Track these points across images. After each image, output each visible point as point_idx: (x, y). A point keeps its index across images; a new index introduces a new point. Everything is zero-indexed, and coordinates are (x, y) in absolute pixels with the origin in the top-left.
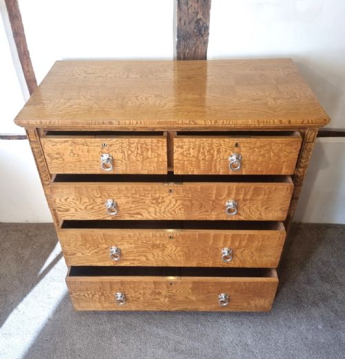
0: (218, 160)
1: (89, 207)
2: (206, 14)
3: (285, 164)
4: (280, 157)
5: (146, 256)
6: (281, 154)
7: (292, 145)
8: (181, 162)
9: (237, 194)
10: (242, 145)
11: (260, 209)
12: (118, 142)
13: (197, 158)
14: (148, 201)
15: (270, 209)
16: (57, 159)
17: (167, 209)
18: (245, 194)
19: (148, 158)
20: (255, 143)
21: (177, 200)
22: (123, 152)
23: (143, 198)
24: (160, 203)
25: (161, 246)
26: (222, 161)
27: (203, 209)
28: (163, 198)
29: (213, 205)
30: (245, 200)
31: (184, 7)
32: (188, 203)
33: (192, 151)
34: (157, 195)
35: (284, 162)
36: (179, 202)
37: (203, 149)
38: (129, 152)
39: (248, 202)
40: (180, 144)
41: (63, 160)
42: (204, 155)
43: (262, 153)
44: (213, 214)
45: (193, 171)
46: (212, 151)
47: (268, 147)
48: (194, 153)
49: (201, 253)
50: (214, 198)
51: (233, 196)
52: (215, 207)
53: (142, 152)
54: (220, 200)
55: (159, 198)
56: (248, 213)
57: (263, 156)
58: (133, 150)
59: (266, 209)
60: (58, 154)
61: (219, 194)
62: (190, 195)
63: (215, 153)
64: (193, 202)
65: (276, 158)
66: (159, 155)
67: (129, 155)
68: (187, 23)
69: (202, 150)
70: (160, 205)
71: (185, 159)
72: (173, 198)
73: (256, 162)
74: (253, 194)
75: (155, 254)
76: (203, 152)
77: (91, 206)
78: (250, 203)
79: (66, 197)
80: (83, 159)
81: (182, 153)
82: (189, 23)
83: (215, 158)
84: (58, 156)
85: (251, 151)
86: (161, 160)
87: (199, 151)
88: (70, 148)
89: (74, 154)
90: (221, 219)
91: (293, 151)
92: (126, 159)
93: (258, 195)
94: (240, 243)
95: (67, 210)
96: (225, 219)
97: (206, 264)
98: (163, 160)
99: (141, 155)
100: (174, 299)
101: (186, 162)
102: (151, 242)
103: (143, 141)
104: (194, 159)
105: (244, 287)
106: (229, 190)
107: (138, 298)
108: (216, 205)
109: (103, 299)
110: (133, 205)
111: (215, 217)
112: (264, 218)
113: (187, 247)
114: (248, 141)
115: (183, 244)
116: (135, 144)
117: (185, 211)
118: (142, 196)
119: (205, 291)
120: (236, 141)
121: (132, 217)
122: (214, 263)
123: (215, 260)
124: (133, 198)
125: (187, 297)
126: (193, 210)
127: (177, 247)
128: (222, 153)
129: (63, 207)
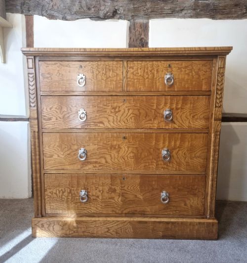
0: (157, 79)
1: (66, 116)
2: (147, 35)
3: (204, 81)
4: (199, 76)
5: (105, 158)
6: (200, 73)
7: (206, 66)
8: (132, 80)
9: (171, 104)
10: (172, 66)
11: (189, 117)
12: (90, 64)
13: (143, 77)
14: (108, 111)
15: (196, 117)
16: (47, 78)
17: (122, 118)
18: (177, 104)
19: (110, 76)
20: (182, 65)
21: (129, 110)
22: (93, 72)
23: (106, 107)
24: (117, 112)
25: (117, 147)
26: (160, 79)
27: (148, 119)
28: (119, 107)
29: (155, 114)
30: (177, 109)
31: (133, 31)
32: (136, 112)
33: (139, 71)
34: (115, 105)
35: (203, 79)
36: (131, 111)
37: (147, 69)
38: (97, 72)
39: (179, 111)
40: (132, 65)
41: (52, 79)
42: (148, 74)
43: (187, 72)
44: (155, 122)
45: (141, 88)
46: (153, 71)
47: (190, 67)
48: (141, 73)
49: (146, 154)
50: (155, 107)
51: (168, 105)
52: (156, 116)
53: (106, 72)
54: (160, 109)
55: (116, 108)
56: (181, 122)
57: (188, 74)
58: (100, 70)
59: (193, 117)
60: (49, 74)
61: (158, 104)
62: (138, 105)
63: (155, 72)
64: (140, 111)
65: (197, 76)
66: (117, 74)
67: (97, 75)
68: (135, 40)
69: (146, 71)
70: (117, 115)
71: (135, 77)
72: (126, 107)
73: (183, 79)
74: (183, 103)
75: (113, 155)
76: (147, 72)
77: (68, 115)
78: (181, 111)
79: (51, 107)
80: (65, 79)
81: (133, 73)
83: (155, 77)
84: (48, 76)
85: (179, 70)
86: (118, 79)
87: (144, 71)
88: (58, 69)
89: (60, 74)
90: (161, 127)
91: (208, 70)
92: (95, 78)
93: (186, 104)
94: (175, 143)
95: (50, 119)
96: (164, 127)
97: (151, 166)
98: (120, 78)
99: (105, 74)
100: (126, 198)
101: (136, 80)
102: (110, 143)
103: (107, 63)
104: (141, 78)
105: (180, 183)
106: (166, 99)
107: (98, 197)
108: (157, 115)
109: (70, 198)
110: (98, 115)
111: (156, 125)
112: (192, 126)
113: (136, 148)
114: (177, 62)
115: (133, 145)
116: (102, 65)
117: (135, 119)
118: (105, 105)
119: (151, 188)
120: (169, 63)
121: (96, 125)
122: (157, 165)
123: (157, 162)
124: (98, 107)
125: (136, 196)
126: (141, 118)
127: (128, 147)
128: (160, 73)
129: (47, 116)
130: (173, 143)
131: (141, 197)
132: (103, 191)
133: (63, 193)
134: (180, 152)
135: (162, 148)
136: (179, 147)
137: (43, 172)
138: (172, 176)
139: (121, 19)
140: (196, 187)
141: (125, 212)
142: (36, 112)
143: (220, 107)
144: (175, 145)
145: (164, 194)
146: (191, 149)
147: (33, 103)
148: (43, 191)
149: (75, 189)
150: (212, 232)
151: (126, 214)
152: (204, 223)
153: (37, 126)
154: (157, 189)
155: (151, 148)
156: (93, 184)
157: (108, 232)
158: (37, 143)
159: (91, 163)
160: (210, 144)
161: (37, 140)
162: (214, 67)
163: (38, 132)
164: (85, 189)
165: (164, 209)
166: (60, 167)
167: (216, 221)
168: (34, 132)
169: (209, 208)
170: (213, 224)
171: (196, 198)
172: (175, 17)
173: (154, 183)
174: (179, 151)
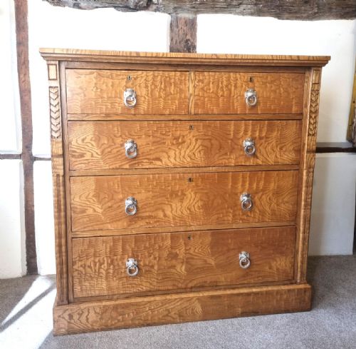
0: (235, 97)
1: (107, 151)
2: (194, 35)
3: (294, 101)
4: (289, 94)
5: (163, 211)
6: (290, 90)
7: (298, 80)
8: (202, 98)
9: (254, 131)
10: (255, 80)
11: (275, 149)
12: (143, 75)
13: (217, 94)
14: (168, 142)
15: (284, 149)
16: (78, 94)
17: (187, 152)
18: (260, 131)
19: (171, 93)
20: (267, 78)
21: (197, 140)
22: (147, 87)
23: (165, 137)
24: (180, 144)
25: (179, 194)
26: (239, 98)
27: (222, 152)
28: (184, 136)
29: (231, 146)
30: (261, 138)
32: (207, 143)
33: (211, 85)
34: (178, 133)
35: (293, 98)
36: (199, 142)
37: (222, 83)
38: (153, 87)
39: (263, 141)
40: (201, 78)
41: (85, 96)
42: (223, 91)
43: (273, 88)
44: (232, 157)
45: (213, 110)
46: (230, 86)
47: (278, 82)
48: (213, 88)
49: (220, 201)
50: (232, 136)
51: (249, 133)
52: (234, 149)
53: (165, 87)
54: (238, 139)
55: (179, 138)
56: (265, 155)
57: (275, 92)
58: (157, 84)
59: (281, 149)
60: (81, 88)
61: (237, 132)
62: (210, 133)
63: (233, 88)
64: (213, 142)
65: (286, 94)
66: (181, 90)
67: (152, 91)
68: (178, 42)
69: (220, 85)
70: (180, 147)
71: (206, 95)
72: (193, 137)
73: (269, 98)
74: (268, 131)
75: (174, 205)
76: (222, 87)
77: (109, 149)
78: (266, 141)
79: (82, 138)
80: (105, 96)
81: (202, 89)
82: (180, 42)
83: (232, 95)
84: (80, 91)
85: (263, 86)
86: (183, 96)
87: (218, 86)
88: (95, 81)
89: (97, 89)
90: (240, 164)
91: (299, 87)
92: (150, 95)
93: (272, 131)
94: (258, 185)
95: (82, 155)
96: (243, 164)
97: (226, 218)
98: (185, 96)
99: (165, 90)
100: (192, 265)
101: (206, 99)
102: (170, 188)
103: (166, 74)
104: (213, 96)
105: (264, 238)
106: (246, 125)
107: (152, 267)
108: (235, 146)
109: (111, 271)
110: (153, 148)
111: (233, 161)
112: (279, 160)
113: (206, 193)
114: (261, 74)
115: (202, 189)
116: (159, 77)
117: (205, 154)
118: (163, 134)
119: (225, 248)
120: (250, 75)
121: (151, 163)
122: (234, 216)
123: (234, 211)
124: (153, 137)
125: (205, 261)
126: (213, 152)
127: (196, 193)
128: (239, 89)
129: (78, 151)
130: (255, 186)
131: (213, 263)
132: (160, 258)
133: (101, 265)
134: (264, 197)
135: (241, 193)
136: (262, 190)
137: (70, 236)
138: (253, 230)
139: (159, 11)
140: (284, 242)
141: (190, 285)
142: (61, 145)
143: (313, 135)
144: (258, 187)
145: (243, 256)
146: (278, 193)
147: (56, 132)
148: (70, 264)
149: (119, 257)
150: (304, 301)
151: (192, 288)
152: (294, 290)
153: (62, 167)
154: (234, 249)
155: (226, 193)
156: (145, 248)
157: (167, 315)
158: (62, 193)
159: (142, 218)
160: (302, 184)
161: (62, 188)
162: (307, 82)
163: (64, 176)
164: (133, 256)
165: (244, 276)
166: (96, 228)
167: (308, 286)
168: (58, 176)
169: (299, 270)
170: (305, 290)
171: (284, 257)
172: (231, 13)
173: (230, 241)
174: (263, 195)
